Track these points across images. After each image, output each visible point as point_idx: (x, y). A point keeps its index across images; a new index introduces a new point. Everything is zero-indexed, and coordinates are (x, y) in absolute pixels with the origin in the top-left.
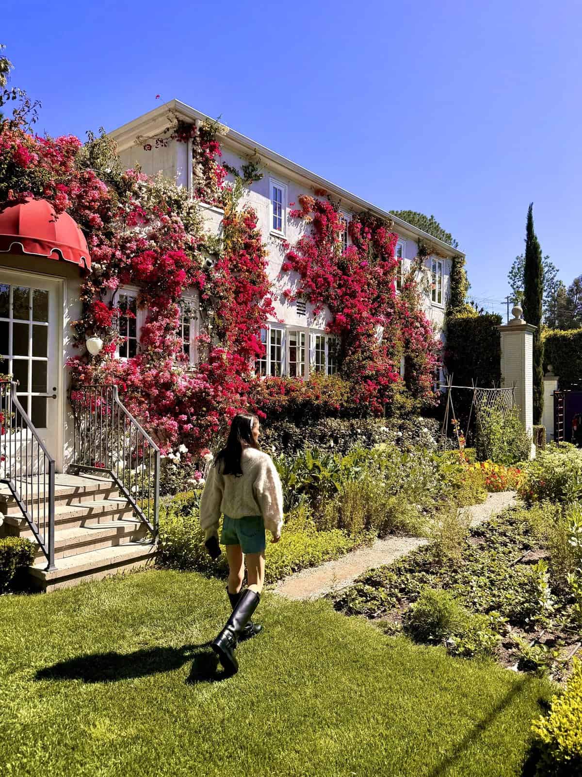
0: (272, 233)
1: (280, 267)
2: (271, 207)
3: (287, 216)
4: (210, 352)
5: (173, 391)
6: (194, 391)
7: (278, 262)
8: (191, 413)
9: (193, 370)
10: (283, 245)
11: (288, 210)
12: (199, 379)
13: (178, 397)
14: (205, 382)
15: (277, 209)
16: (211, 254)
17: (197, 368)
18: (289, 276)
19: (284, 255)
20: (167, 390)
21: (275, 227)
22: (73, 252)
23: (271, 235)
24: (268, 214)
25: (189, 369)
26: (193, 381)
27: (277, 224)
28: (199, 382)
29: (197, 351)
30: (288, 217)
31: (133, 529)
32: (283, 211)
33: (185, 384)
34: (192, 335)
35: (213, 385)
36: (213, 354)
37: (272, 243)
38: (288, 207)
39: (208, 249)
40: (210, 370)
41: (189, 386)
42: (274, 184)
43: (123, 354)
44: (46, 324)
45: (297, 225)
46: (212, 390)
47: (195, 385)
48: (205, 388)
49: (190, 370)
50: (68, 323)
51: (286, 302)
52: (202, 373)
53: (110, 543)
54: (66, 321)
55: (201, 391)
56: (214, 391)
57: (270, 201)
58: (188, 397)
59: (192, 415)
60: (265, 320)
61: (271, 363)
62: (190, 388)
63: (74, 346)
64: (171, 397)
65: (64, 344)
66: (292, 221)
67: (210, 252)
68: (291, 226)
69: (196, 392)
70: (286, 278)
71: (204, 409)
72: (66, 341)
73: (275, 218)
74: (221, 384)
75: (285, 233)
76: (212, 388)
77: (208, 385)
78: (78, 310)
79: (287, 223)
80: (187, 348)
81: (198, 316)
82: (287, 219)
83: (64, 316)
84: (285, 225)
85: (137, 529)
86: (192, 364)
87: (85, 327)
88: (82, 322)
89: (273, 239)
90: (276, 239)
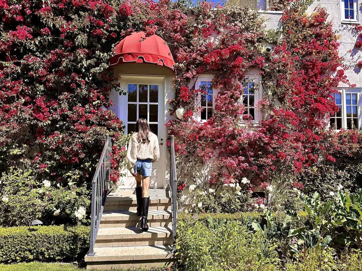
0: (343, 22)
1: (353, 45)
5: (237, 140)
7: (351, 41)
10: (356, 29)
12: (257, 132)
14: (261, 133)
15: (349, 4)
16: (271, 43)
17: (260, 124)
19: (357, 36)
21: (347, 17)
22: (152, 57)
23: (342, 23)
24: (339, 9)
27: (349, 15)
29: (260, 112)
31: (164, 236)
32: (355, 4)
34: (256, 102)
35: (271, 135)
37: (344, 29)
39: (267, 40)
40: (268, 125)
43: (203, 117)
44: (157, 103)
49: (254, 126)
50: (168, 102)
52: (264, 127)
53: (147, 243)
54: (166, 100)
60: (336, 86)
61: (347, 119)
63: (171, 114)
64: (236, 144)
65: (165, 114)
67: (269, 42)
70: (360, 53)
72: (166, 112)
73: (346, 11)
75: (357, 19)
78: (173, 94)
79: (360, 12)
80: (252, 111)
82: (359, 8)
83: (165, 98)
84: (358, 13)
85: (168, 237)
86: (256, 122)
87: (175, 103)
88: (174, 100)
89: (345, 26)
90: (348, 26)
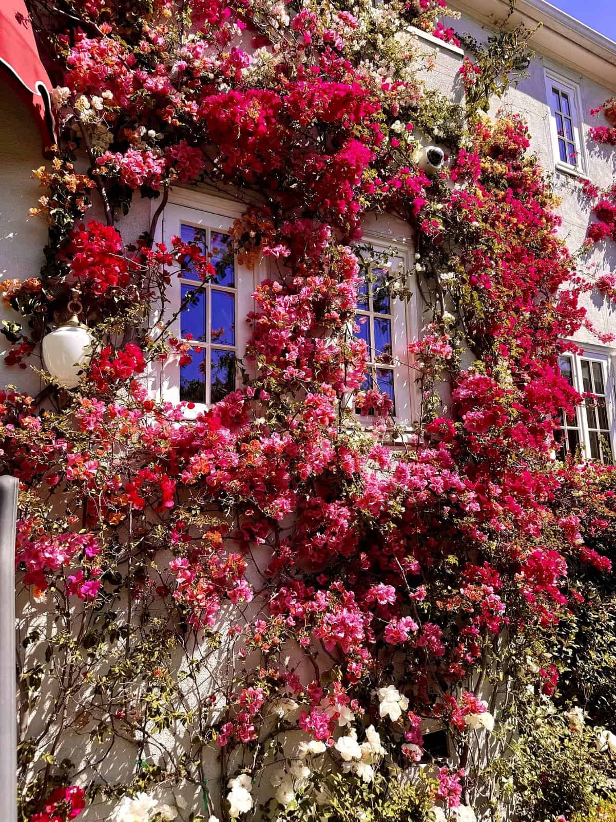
0: (559, 167)
1: (584, 232)
2: (553, 121)
3: (585, 139)
4: (453, 386)
5: (350, 502)
6: (412, 500)
7: (579, 222)
8: (410, 574)
9: (406, 438)
10: (584, 191)
11: (586, 128)
12: (427, 462)
13: (364, 521)
14: (445, 471)
15: (565, 127)
17: (419, 434)
18: (603, 252)
19: (589, 211)
20: (330, 499)
21: (564, 158)
23: (557, 170)
25: (395, 436)
26: (407, 467)
27: (568, 151)
28: (428, 471)
29: (415, 387)
30: (587, 141)
32: (576, 131)
33: (383, 478)
35: (473, 478)
36: (463, 393)
37: (563, 185)
38: (586, 122)
40: (458, 437)
41: (398, 485)
42: (553, 79)
45: (607, 156)
46: (472, 495)
47: (415, 479)
48: (450, 488)
49: (399, 440)
51: (605, 303)
52: (435, 445)
55: (436, 501)
56: (477, 499)
57: (549, 109)
58: (395, 520)
59: (415, 580)
61: (590, 432)
62: (400, 491)
63: (12, 360)
64: (344, 522)
66: (597, 149)
67: (436, 131)
68: (595, 157)
69: (421, 505)
70: (598, 256)
71: (452, 559)
73: (562, 142)
74: (494, 476)
76: (468, 488)
77: (456, 479)
79: (587, 152)
81: (413, 288)
82: (585, 144)
84: (583, 154)
86: (403, 423)
87: (43, 298)
88: (37, 283)
89: (563, 177)
90: (570, 180)
